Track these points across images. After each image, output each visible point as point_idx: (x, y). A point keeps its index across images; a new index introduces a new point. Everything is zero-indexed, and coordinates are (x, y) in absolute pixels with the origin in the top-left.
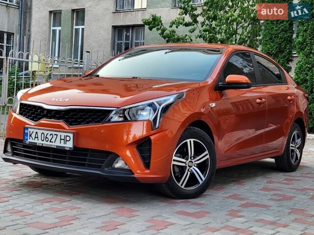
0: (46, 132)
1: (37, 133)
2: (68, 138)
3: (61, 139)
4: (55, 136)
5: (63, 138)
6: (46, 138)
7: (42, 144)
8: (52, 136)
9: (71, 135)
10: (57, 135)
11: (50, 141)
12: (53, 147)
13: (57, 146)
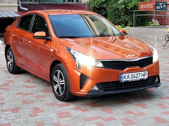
0: (133, 74)
1: (128, 75)
2: (145, 74)
3: (142, 75)
4: (139, 75)
5: (143, 74)
6: (134, 76)
7: (132, 80)
8: (137, 75)
9: (147, 72)
10: (140, 74)
11: (136, 78)
12: (138, 80)
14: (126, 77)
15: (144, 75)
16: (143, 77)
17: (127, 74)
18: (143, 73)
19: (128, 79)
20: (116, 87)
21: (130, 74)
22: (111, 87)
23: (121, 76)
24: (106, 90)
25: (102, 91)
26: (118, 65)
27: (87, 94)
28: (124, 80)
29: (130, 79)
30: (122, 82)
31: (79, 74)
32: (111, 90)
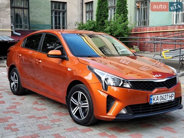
1: (158, 97)
3: (170, 97)
4: (167, 96)
6: (163, 98)
7: (161, 102)
10: (168, 95)
11: (165, 99)
13: (168, 101)
14: (155, 99)
15: (171, 97)
16: (170, 99)
17: (156, 96)
18: (170, 94)
19: (157, 101)
20: (144, 110)
21: (159, 96)
22: (139, 110)
23: (151, 98)
24: (135, 114)
25: (131, 115)
26: (147, 86)
27: (114, 118)
28: (153, 102)
29: (159, 101)
30: (152, 104)
31: (106, 96)
32: (139, 113)
